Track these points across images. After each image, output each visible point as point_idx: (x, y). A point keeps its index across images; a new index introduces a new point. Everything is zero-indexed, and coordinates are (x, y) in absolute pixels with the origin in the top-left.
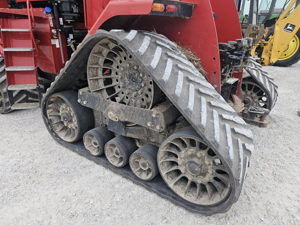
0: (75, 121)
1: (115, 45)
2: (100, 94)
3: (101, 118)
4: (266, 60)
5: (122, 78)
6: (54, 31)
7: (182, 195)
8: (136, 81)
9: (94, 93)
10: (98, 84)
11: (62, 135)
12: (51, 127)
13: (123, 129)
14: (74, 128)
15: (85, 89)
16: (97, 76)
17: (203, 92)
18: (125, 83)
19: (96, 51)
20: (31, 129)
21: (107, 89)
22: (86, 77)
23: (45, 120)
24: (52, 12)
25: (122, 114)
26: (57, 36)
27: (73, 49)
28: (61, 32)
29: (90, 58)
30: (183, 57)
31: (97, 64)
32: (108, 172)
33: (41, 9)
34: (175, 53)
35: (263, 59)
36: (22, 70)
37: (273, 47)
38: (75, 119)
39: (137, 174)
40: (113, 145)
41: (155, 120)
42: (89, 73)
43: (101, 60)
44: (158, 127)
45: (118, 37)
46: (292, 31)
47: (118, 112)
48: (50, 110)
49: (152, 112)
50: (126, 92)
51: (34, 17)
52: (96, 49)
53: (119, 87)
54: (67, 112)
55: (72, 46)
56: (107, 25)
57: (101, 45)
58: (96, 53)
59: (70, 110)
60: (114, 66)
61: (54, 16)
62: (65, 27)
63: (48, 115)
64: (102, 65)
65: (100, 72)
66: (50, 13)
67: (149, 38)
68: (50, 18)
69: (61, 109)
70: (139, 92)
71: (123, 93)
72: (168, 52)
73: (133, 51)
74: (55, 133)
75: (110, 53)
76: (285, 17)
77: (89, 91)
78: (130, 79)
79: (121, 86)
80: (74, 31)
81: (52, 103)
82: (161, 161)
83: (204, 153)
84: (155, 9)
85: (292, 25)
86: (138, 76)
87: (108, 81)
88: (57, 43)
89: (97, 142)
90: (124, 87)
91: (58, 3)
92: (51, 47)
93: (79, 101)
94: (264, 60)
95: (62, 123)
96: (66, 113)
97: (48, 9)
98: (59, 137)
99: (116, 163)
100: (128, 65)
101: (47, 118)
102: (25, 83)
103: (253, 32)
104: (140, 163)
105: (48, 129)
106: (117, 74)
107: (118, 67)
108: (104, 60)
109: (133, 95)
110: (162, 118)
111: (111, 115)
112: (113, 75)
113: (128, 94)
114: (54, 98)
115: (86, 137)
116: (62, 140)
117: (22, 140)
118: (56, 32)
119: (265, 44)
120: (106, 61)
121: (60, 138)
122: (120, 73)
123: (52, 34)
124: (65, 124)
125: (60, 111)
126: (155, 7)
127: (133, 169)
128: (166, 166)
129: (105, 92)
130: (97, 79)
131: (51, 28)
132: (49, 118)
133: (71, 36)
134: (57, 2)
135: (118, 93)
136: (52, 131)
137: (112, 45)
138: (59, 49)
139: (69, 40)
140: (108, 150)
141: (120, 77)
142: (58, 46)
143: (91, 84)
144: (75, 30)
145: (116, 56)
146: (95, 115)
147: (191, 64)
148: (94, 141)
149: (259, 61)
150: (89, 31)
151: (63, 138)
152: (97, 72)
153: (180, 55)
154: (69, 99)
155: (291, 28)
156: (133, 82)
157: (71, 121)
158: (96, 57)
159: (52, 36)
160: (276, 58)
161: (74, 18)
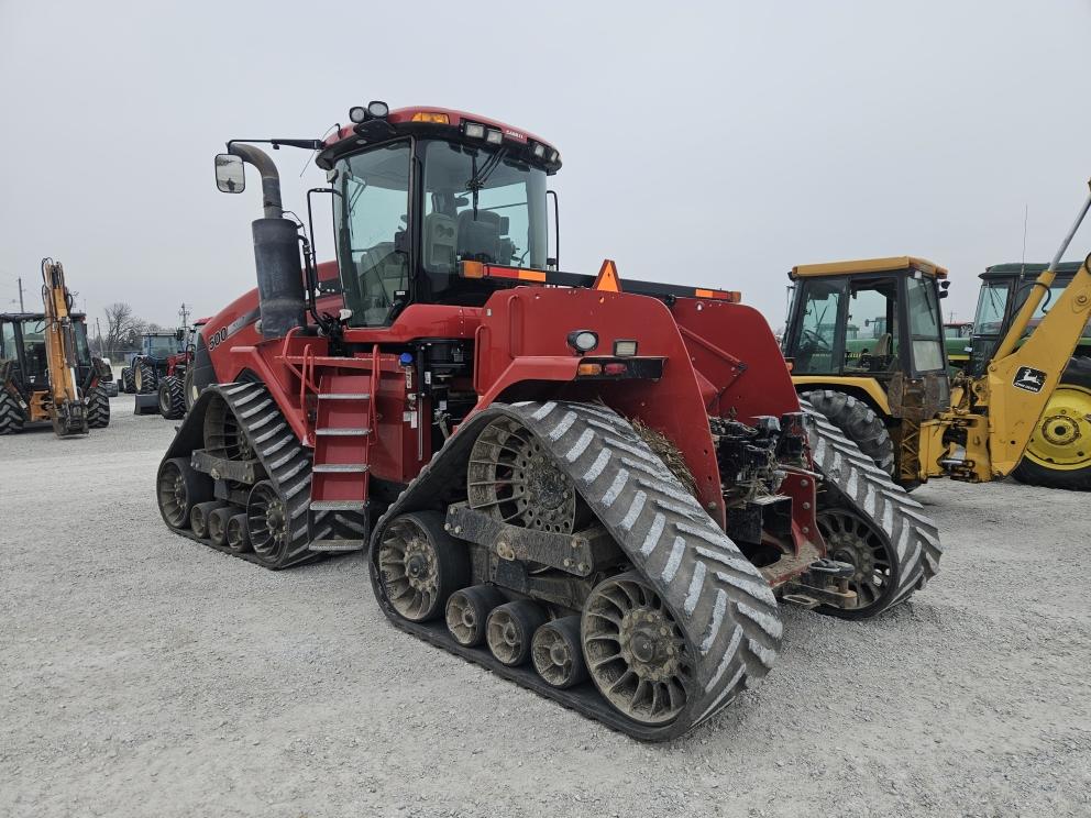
0: (434, 573)
1: (519, 426)
2: (486, 515)
3: (485, 569)
4: (980, 466)
5: (530, 484)
6: (411, 396)
7: (626, 710)
8: (555, 490)
9: (477, 512)
10: (486, 495)
11: (402, 608)
12: (382, 589)
13: (523, 579)
14: (429, 589)
15: (462, 505)
16: (485, 479)
17: (664, 506)
18: (535, 493)
19: (487, 435)
20: (337, 600)
21: (501, 505)
22: (465, 483)
23: (372, 572)
24: (414, 363)
25: (523, 547)
26: (416, 406)
27: (444, 431)
28: (424, 399)
29: (475, 447)
30: (641, 448)
31: (488, 457)
32: (488, 677)
33: (393, 358)
34: (624, 441)
35: (971, 464)
36: (344, 470)
37: (992, 430)
38: (433, 570)
39: (546, 677)
40: (504, 617)
41: (576, 554)
42: (472, 473)
43: (495, 451)
44: (581, 567)
45: (521, 415)
46: (1039, 387)
47: (516, 542)
48: (386, 552)
49: (572, 539)
50: (536, 511)
51: (381, 372)
52: (487, 431)
53: (525, 502)
54: (420, 554)
55: (443, 425)
56: (508, 396)
57: (496, 425)
58: (485, 439)
59: (426, 550)
60: (518, 463)
61: (416, 370)
62: (434, 388)
63: (381, 562)
64: (495, 459)
65: (491, 473)
66: (409, 364)
67: (575, 415)
68: (409, 373)
69: (408, 549)
70: (560, 510)
71: (531, 514)
72: (606, 439)
73: (541, 436)
74: (389, 602)
75: (511, 438)
76: (1015, 351)
77: (469, 508)
78: (544, 484)
79: (528, 499)
80: (450, 394)
81: (392, 535)
82: (588, 639)
83: (658, 614)
84: (582, 373)
85: (1034, 373)
86: (559, 478)
87: (505, 491)
88: (413, 419)
89: (473, 614)
90: (532, 501)
91: (426, 347)
92: (401, 427)
93: (447, 527)
94: (974, 466)
95: (406, 580)
96: (418, 557)
97: (406, 358)
98: (395, 611)
99: (506, 659)
100: (541, 460)
101: (378, 570)
102: (342, 498)
103: (909, 391)
104: (552, 651)
105: (376, 593)
106: (522, 476)
107: (524, 464)
108: (499, 451)
109: (549, 516)
110: (586, 548)
111: (503, 549)
112: (515, 478)
113: (541, 514)
114: (398, 524)
115: (452, 604)
116: (403, 618)
117: (320, 616)
118: (415, 398)
119: (970, 423)
120: (504, 454)
121: (398, 614)
122: (528, 475)
123: (408, 402)
124: (412, 583)
125: (406, 554)
126: (584, 369)
127: (537, 665)
128: (600, 653)
129: (497, 511)
130: (485, 485)
131: (408, 391)
132: (382, 568)
133: (443, 405)
134: (425, 345)
135: (523, 514)
136: (383, 598)
137: (514, 426)
138: (416, 429)
139: (438, 413)
140: (494, 630)
141: (527, 482)
142: (414, 425)
143: (472, 494)
144: (451, 391)
145: (522, 444)
146: (475, 562)
147: (657, 460)
148: (468, 612)
149: (961, 469)
150: (480, 398)
151: (403, 613)
152: (486, 474)
153: (634, 444)
154: (429, 525)
155: (1033, 379)
156: (550, 490)
157: (424, 575)
158: (487, 445)
159: (406, 406)
160: (1006, 460)
161: (453, 371)
